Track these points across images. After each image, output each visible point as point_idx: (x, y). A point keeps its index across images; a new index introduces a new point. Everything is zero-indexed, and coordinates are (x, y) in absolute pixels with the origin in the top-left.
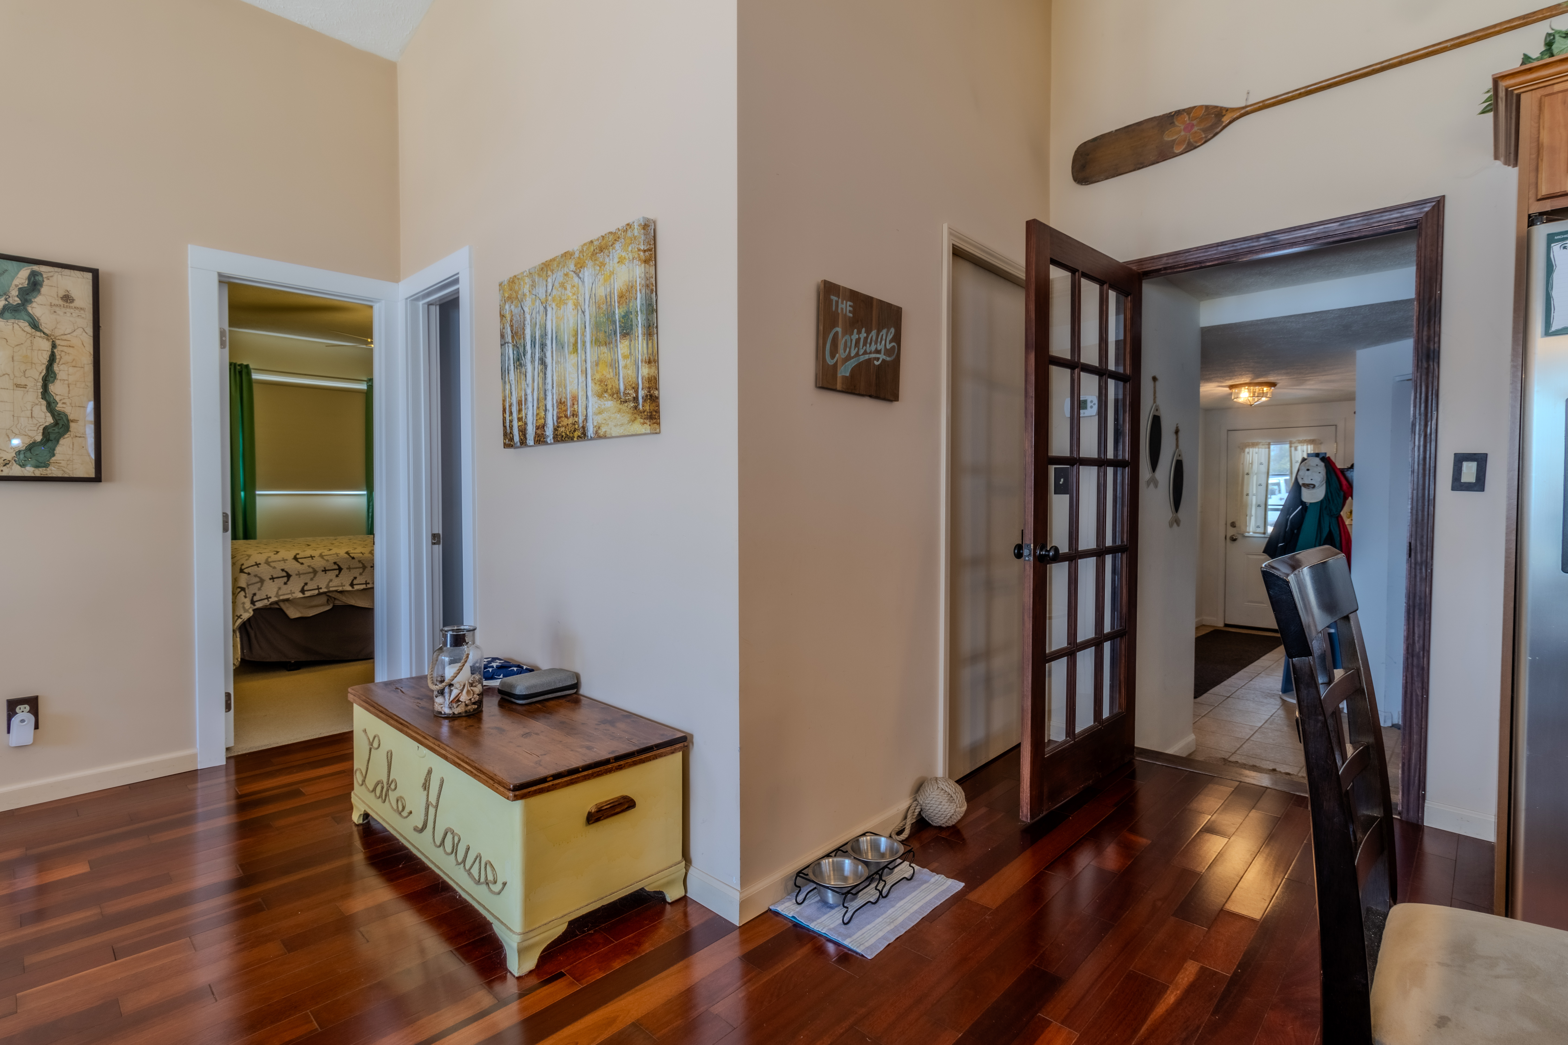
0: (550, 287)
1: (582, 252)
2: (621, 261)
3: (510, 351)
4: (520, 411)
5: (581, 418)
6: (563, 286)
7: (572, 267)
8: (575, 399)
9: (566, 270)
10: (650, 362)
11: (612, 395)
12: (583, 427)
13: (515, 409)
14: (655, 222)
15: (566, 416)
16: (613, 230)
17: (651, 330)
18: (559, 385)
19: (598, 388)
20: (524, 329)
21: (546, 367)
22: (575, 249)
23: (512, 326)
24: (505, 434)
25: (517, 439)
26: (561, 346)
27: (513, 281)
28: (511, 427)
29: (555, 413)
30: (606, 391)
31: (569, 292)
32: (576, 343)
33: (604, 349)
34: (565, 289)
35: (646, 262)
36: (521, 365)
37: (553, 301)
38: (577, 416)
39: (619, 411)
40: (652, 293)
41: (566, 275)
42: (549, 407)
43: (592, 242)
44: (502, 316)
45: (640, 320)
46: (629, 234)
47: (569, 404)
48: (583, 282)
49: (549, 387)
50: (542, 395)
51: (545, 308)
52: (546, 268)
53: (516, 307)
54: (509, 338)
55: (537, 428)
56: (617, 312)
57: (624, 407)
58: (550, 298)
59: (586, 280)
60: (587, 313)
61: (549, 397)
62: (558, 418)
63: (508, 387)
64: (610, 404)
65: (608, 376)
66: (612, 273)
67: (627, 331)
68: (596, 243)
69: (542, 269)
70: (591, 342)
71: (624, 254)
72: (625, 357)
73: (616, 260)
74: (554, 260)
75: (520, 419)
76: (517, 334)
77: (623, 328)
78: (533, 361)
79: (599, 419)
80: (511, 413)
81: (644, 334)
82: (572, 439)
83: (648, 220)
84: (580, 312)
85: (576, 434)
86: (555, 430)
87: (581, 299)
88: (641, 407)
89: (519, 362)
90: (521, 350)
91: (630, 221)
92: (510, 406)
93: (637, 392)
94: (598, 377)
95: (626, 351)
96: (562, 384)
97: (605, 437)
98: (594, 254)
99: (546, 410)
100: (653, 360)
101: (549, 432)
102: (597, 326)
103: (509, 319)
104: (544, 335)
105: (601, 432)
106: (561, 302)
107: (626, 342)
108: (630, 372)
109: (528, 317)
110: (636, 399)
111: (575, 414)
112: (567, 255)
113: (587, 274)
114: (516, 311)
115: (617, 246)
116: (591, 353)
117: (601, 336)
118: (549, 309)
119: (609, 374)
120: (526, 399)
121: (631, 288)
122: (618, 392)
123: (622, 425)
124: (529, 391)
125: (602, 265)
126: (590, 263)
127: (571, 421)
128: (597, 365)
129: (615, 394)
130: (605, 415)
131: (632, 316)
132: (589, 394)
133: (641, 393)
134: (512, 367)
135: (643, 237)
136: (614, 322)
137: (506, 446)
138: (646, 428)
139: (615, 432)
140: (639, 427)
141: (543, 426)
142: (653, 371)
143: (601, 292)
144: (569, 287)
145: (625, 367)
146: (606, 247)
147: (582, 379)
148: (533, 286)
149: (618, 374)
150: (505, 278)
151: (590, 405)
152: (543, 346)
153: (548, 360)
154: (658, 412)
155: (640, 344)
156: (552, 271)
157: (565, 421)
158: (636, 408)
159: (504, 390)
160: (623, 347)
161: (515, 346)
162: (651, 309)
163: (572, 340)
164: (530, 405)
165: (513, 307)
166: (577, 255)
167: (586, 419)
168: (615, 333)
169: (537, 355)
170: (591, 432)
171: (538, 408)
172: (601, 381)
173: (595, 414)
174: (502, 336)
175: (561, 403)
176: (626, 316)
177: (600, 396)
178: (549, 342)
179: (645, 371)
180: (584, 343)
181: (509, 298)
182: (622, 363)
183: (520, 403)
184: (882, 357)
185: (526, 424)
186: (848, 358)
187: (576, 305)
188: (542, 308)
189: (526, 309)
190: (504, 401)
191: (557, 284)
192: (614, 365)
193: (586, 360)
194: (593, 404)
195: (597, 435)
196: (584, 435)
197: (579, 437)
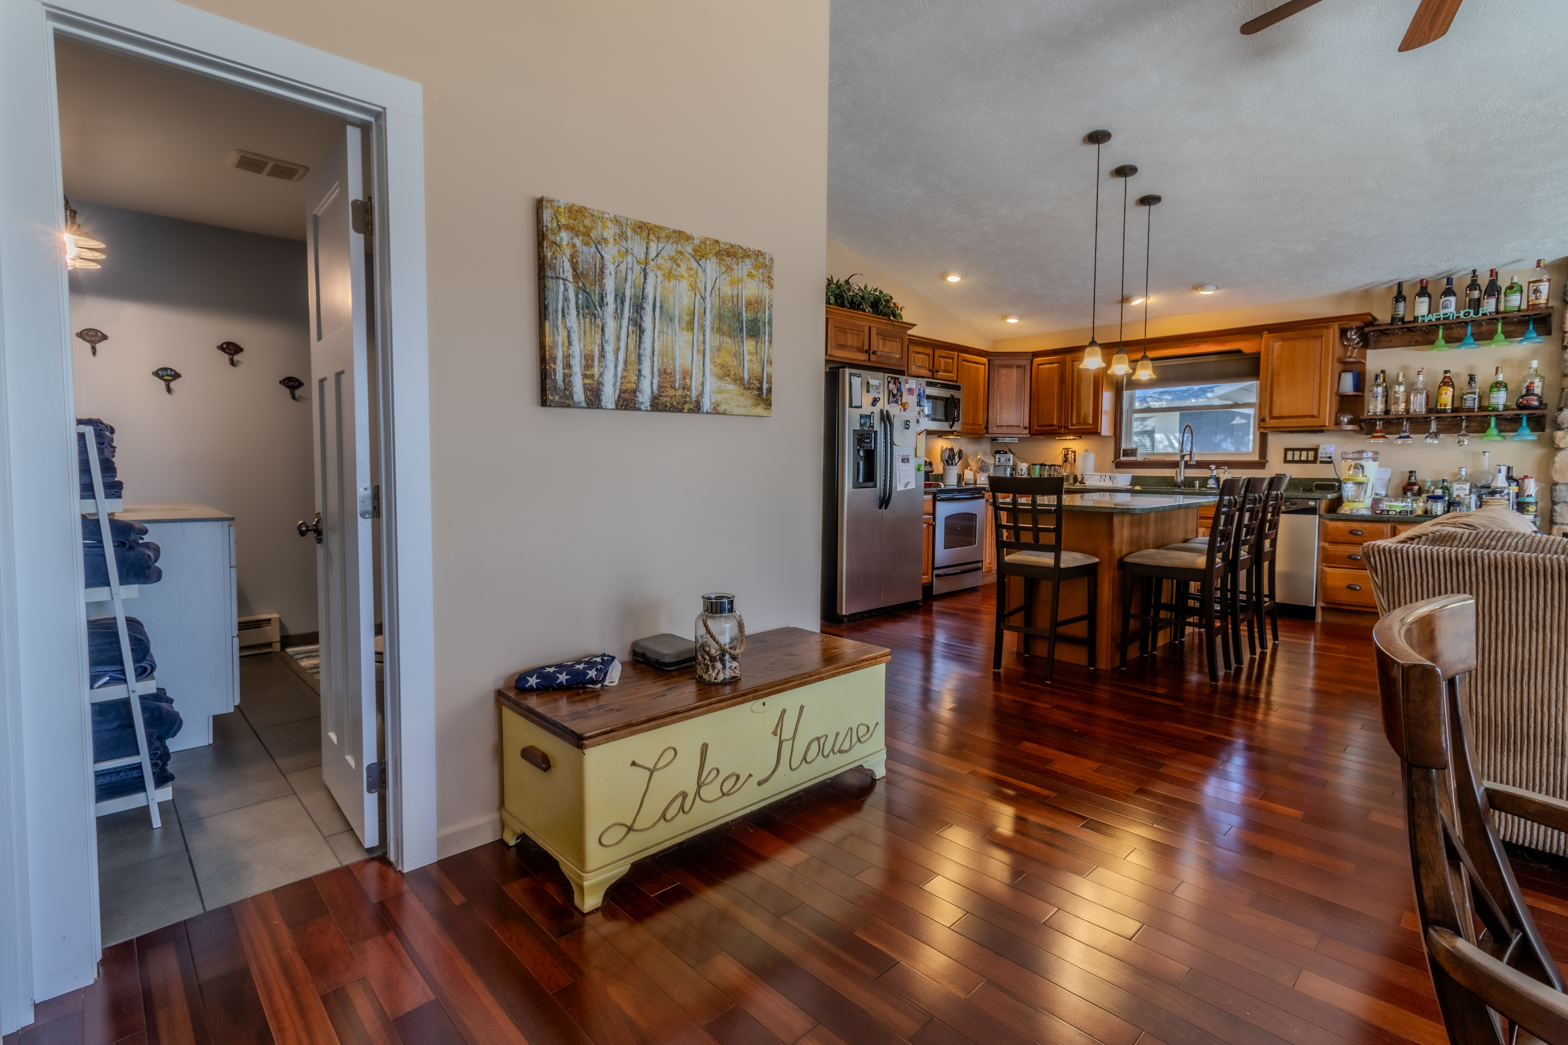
0: (652, 253)
1: (704, 242)
2: (750, 276)
3: (569, 291)
4: (588, 367)
5: (694, 394)
6: (673, 260)
7: (689, 249)
8: (687, 374)
9: (679, 248)
10: (769, 363)
11: (735, 380)
12: (697, 402)
13: (576, 363)
15: (673, 387)
16: (744, 246)
18: (662, 355)
19: (718, 370)
20: (602, 279)
21: (641, 330)
22: (694, 235)
23: (574, 263)
25: (581, 398)
26: (667, 317)
27: (579, 211)
28: (568, 382)
29: (655, 381)
30: (729, 376)
31: (682, 271)
32: (691, 323)
33: (728, 340)
34: (678, 266)
36: (595, 316)
37: (659, 268)
38: (689, 389)
39: (745, 395)
41: (680, 252)
42: (646, 373)
43: (716, 242)
45: (767, 330)
47: (677, 376)
48: (704, 271)
49: (646, 352)
50: (633, 358)
51: (644, 270)
52: (647, 230)
53: (585, 244)
54: (567, 275)
55: (622, 391)
56: (744, 313)
57: (750, 393)
58: (652, 264)
59: (708, 271)
60: (708, 300)
61: (646, 364)
62: (660, 387)
64: (731, 387)
65: (730, 364)
66: (740, 281)
67: (752, 333)
69: (641, 228)
70: (712, 328)
71: (754, 272)
72: (751, 353)
73: (746, 272)
74: (659, 228)
75: (589, 377)
76: (587, 277)
77: (750, 330)
78: (618, 319)
79: (719, 397)
80: (568, 366)
81: (769, 342)
82: (679, 410)
84: (698, 296)
85: (687, 407)
86: (655, 398)
87: (701, 286)
88: (764, 395)
89: (592, 311)
90: (597, 301)
92: (567, 357)
93: (761, 383)
94: (719, 361)
95: (753, 349)
96: (667, 355)
97: (724, 414)
98: (716, 253)
99: (639, 376)
101: (644, 399)
102: (721, 317)
104: (639, 298)
105: (720, 410)
106: (671, 276)
107: (753, 343)
108: (755, 366)
109: (611, 268)
110: (760, 389)
111: (684, 387)
112: (682, 234)
113: (711, 266)
114: (585, 249)
115: (747, 262)
116: (711, 338)
117: (725, 327)
118: (651, 274)
119: (731, 361)
120: (603, 357)
121: (759, 302)
124: (610, 350)
125: (729, 268)
126: (715, 258)
127: (679, 393)
128: (719, 350)
130: (726, 395)
131: (760, 324)
132: (707, 373)
133: (765, 386)
134: (573, 312)
136: (741, 321)
138: (768, 413)
140: (762, 411)
141: (633, 393)
143: (727, 291)
144: (683, 265)
147: (697, 358)
151: (707, 384)
152: (637, 309)
153: (646, 324)
155: (766, 348)
156: (657, 238)
157: (671, 392)
158: (759, 395)
160: (750, 344)
161: (582, 290)
163: (686, 317)
164: (610, 366)
166: (697, 242)
167: (701, 394)
168: (741, 330)
169: (626, 314)
170: (706, 407)
171: (626, 371)
172: (722, 366)
173: (713, 392)
175: (664, 373)
176: (753, 321)
177: (721, 378)
178: (648, 307)
179: (767, 369)
180: (702, 326)
182: (747, 357)
183: (589, 358)
185: (599, 384)
187: (694, 288)
188: (637, 268)
189: (608, 259)
191: (664, 254)
193: (704, 343)
194: (711, 383)
195: (715, 411)
196: (697, 408)
197: (690, 411)
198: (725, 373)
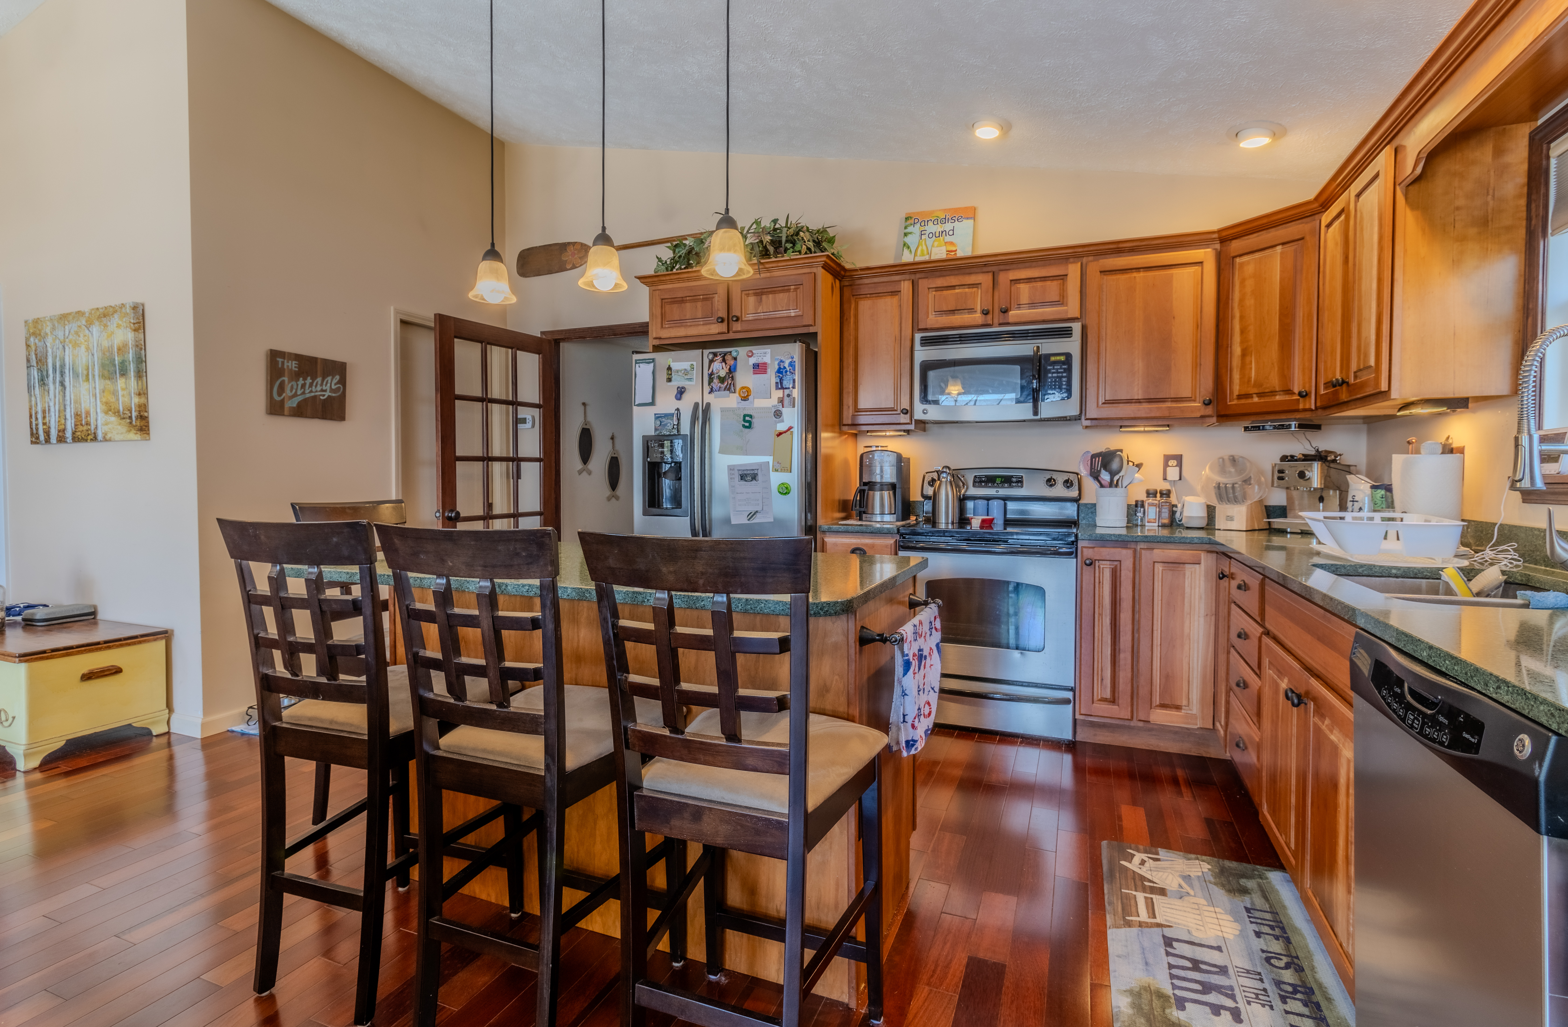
0: (67, 333)
1: (90, 313)
2: (118, 326)
3: (35, 373)
4: (44, 418)
5: (93, 427)
6: (77, 333)
7: (84, 322)
8: (88, 413)
9: (79, 323)
10: (139, 394)
11: (114, 413)
12: (95, 433)
13: (40, 416)
14: (143, 305)
15: (82, 425)
16: (113, 305)
17: (141, 374)
18: (76, 402)
19: (104, 407)
20: (46, 359)
21: (65, 388)
22: (86, 310)
23: (36, 355)
24: (32, 434)
25: (42, 438)
26: (76, 375)
27: (36, 321)
28: (37, 429)
29: (73, 422)
30: (110, 410)
31: (82, 339)
32: (88, 375)
33: (108, 382)
34: (79, 336)
35: (135, 330)
36: (44, 384)
37: (70, 342)
38: (90, 425)
39: (120, 424)
40: (141, 349)
41: (80, 327)
42: (68, 416)
43: (98, 309)
44: (28, 346)
45: (132, 368)
46: (123, 310)
47: (84, 416)
48: (92, 334)
49: (68, 403)
50: (62, 408)
51: (64, 347)
52: (64, 318)
53: (40, 341)
54: (34, 363)
55: (59, 431)
56: (116, 358)
57: (123, 422)
58: (67, 340)
59: (94, 333)
60: (96, 356)
61: (68, 410)
62: (76, 425)
63: (33, 399)
64: (113, 419)
65: (111, 400)
66: (113, 333)
67: (124, 373)
68: (101, 310)
69: (61, 318)
70: (99, 376)
71: (120, 322)
72: (123, 389)
73: (115, 325)
74: (70, 314)
75: (44, 424)
76: (41, 361)
77: (121, 370)
78: (54, 383)
79: (106, 428)
80: (37, 419)
81: (135, 377)
82: (86, 440)
83: (137, 304)
84: (90, 354)
85: (89, 437)
86: (74, 433)
87: (91, 346)
88: (134, 423)
89: (43, 381)
90: (45, 373)
91: (124, 302)
92: (36, 413)
93: (131, 413)
94: (104, 400)
95: (124, 386)
96: (78, 402)
97: (110, 440)
98: (99, 317)
99: (65, 419)
100: (143, 393)
101: (69, 434)
102: (103, 366)
103: (34, 349)
104: (63, 366)
105: (108, 437)
106: (76, 345)
107: (123, 380)
108: (126, 399)
109: (50, 350)
110: (130, 418)
111: (88, 424)
112: (80, 313)
113: (95, 329)
114: (40, 344)
115: (116, 316)
116: (99, 384)
117: (106, 373)
118: (67, 348)
119: (112, 399)
120: (49, 410)
121: (125, 345)
122: (119, 412)
123: (122, 433)
124: (52, 404)
125: (106, 326)
126: (97, 323)
127: (85, 428)
128: (103, 392)
129: (117, 413)
130: (110, 426)
131: (127, 364)
132: (99, 410)
133: (134, 414)
134: (37, 385)
135: (132, 315)
136: (115, 366)
137: (32, 442)
138: (138, 437)
139: (117, 437)
140: (133, 435)
141: (64, 430)
142: (143, 400)
143: (106, 344)
144: (82, 335)
145: (123, 396)
146: (108, 315)
147: (93, 400)
148: (54, 328)
149: (118, 400)
150: (31, 317)
151: (99, 418)
152: (62, 374)
153: (67, 384)
154: (148, 426)
155: (133, 382)
156: (69, 321)
157: (80, 428)
158: (131, 423)
159: (30, 401)
160: (121, 382)
161: (40, 370)
162: (141, 360)
163: (85, 372)
164: (52, 414)
165: (37, 341)
166: (87, 315)
167: (96, 428)
168: (116, 373)
169: (58, 379)
170: (100, 436)
171: (59, 417)
172: (106, 403)
173: (103, 425)
174: (28, 361)
175: (77, 415)
176: (123, 363)
177: (106, 413)
178: (67, 371)
179: (136, 400)
180: (94, 376)
181: (34, 334)
182: (121, 393)
183: (44, 412)
184: (327, 394)
185: (49, 427)
186: (295, 395)
187: (88, 349)
188: (61, 346)
189: (48, 345)
190: (30, 409)
191: (72, 331)
192: (115, 393)
193: (95, 388)
194: (101, 418)
195: (105, 440)
196: (95, 439)
197: (91, 440)
198: (110, 409)
